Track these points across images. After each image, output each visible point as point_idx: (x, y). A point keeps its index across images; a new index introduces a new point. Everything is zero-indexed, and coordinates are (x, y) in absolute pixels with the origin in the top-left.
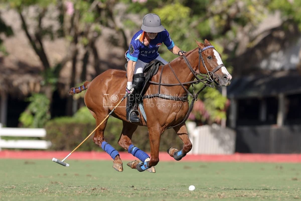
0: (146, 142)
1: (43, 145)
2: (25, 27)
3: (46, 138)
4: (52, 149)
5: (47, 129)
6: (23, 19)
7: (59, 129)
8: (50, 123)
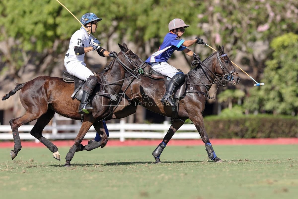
0: (270, 132)
7: (209, 124)
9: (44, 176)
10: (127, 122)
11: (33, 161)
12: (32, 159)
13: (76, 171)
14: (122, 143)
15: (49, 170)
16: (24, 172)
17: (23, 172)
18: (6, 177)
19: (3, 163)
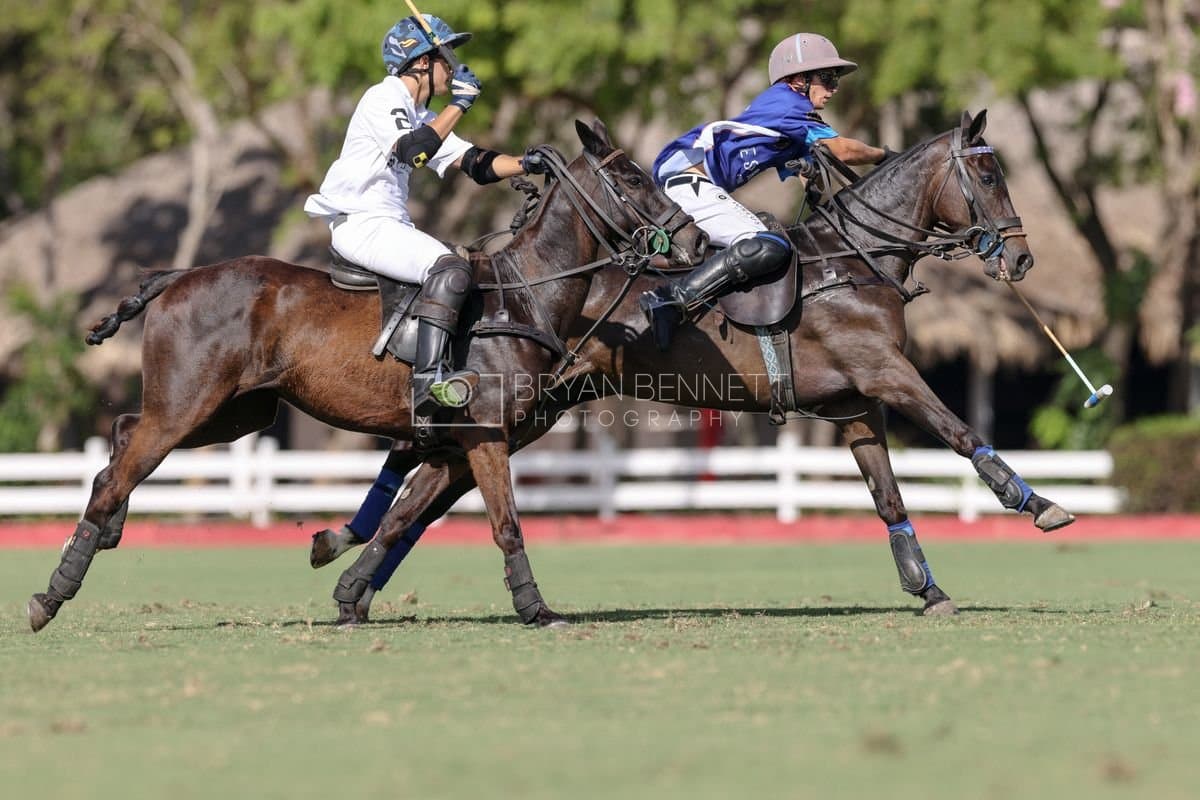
1: (1103, 500)
2: (1042, 152)
3: (1114, 480)
4: (1131, 511)
5: (1116, 453)
6: (1036, 130)
7: (1151, 453)
8: (1122, 435)
9: (462, 663)
10: (807, 441)
11: (414, 601)
12: (411, 593)
13: (594, 644)
14: (788, 529)
15: (484, 641)
16: (380, 645)
17: (373, 647)
18: (305, 667)
19: (291, 608)
